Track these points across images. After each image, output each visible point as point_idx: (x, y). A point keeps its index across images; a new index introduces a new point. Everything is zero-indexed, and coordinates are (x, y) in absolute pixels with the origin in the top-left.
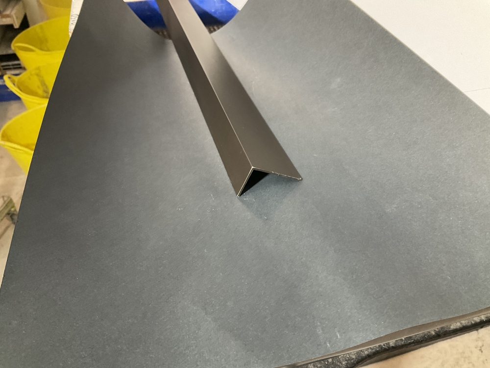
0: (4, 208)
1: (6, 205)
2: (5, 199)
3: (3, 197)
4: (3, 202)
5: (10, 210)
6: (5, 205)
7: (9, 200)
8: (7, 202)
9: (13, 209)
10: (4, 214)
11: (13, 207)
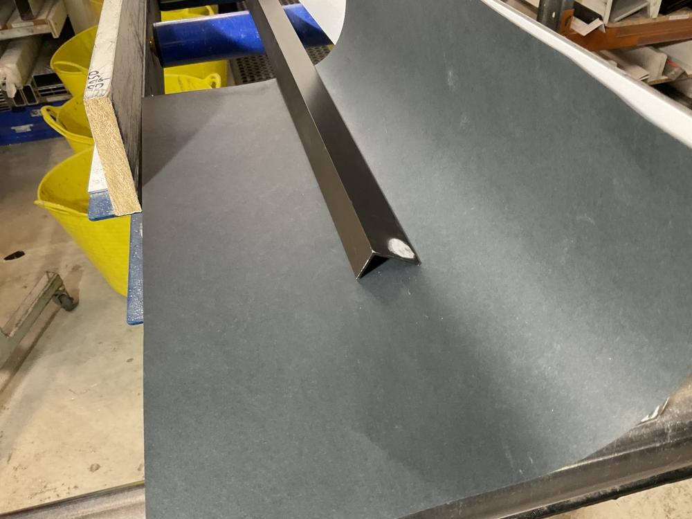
0: (50, 287)
1: (52, 284)
2: (51, 275)
3: (47, 272)
4: (47, 280)
5: (57, 290)
6: (49, 284)
7: (55, 277)
8: (52, 280)
9: (61, 289)
10: (50, 296)
11: (62, 285)
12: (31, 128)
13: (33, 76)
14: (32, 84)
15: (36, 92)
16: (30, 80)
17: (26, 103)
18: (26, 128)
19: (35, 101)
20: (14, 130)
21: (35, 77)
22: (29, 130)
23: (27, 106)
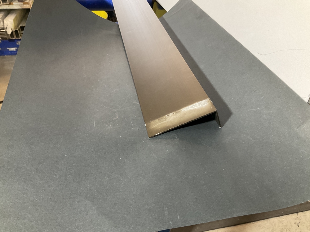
12: (16, 49)
13: (20, 26)
14: (19, 29)
15: (20, 33)
16: (18, 28)
17: (15, 38)
18: (14, 49)
19: (19, 37)
20: (8, 50)
21: (21, 27)
22: (15, 50)
23: (16, 39)
